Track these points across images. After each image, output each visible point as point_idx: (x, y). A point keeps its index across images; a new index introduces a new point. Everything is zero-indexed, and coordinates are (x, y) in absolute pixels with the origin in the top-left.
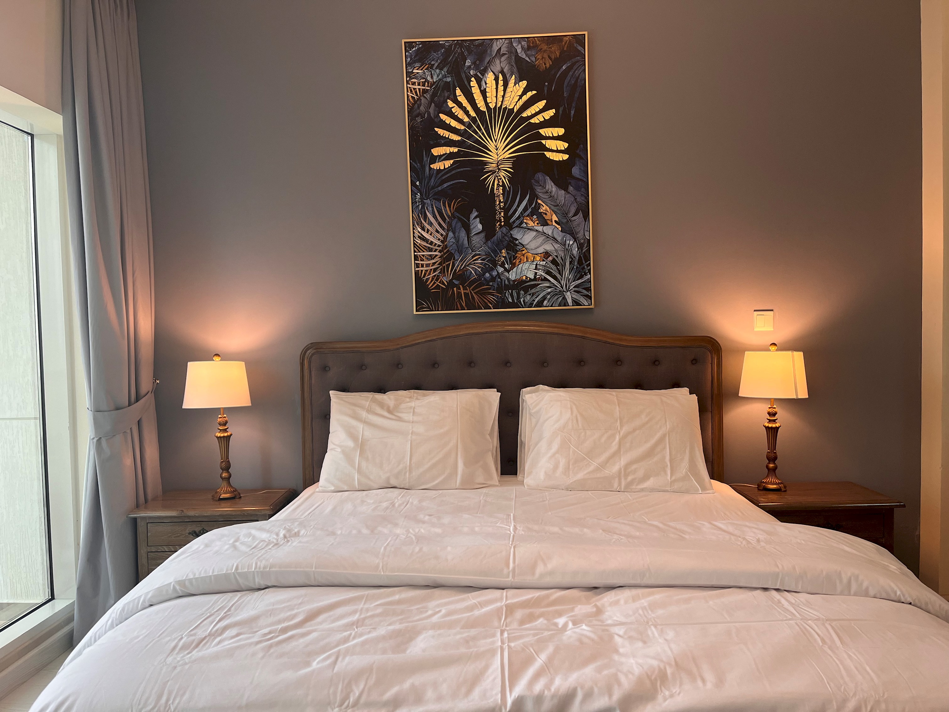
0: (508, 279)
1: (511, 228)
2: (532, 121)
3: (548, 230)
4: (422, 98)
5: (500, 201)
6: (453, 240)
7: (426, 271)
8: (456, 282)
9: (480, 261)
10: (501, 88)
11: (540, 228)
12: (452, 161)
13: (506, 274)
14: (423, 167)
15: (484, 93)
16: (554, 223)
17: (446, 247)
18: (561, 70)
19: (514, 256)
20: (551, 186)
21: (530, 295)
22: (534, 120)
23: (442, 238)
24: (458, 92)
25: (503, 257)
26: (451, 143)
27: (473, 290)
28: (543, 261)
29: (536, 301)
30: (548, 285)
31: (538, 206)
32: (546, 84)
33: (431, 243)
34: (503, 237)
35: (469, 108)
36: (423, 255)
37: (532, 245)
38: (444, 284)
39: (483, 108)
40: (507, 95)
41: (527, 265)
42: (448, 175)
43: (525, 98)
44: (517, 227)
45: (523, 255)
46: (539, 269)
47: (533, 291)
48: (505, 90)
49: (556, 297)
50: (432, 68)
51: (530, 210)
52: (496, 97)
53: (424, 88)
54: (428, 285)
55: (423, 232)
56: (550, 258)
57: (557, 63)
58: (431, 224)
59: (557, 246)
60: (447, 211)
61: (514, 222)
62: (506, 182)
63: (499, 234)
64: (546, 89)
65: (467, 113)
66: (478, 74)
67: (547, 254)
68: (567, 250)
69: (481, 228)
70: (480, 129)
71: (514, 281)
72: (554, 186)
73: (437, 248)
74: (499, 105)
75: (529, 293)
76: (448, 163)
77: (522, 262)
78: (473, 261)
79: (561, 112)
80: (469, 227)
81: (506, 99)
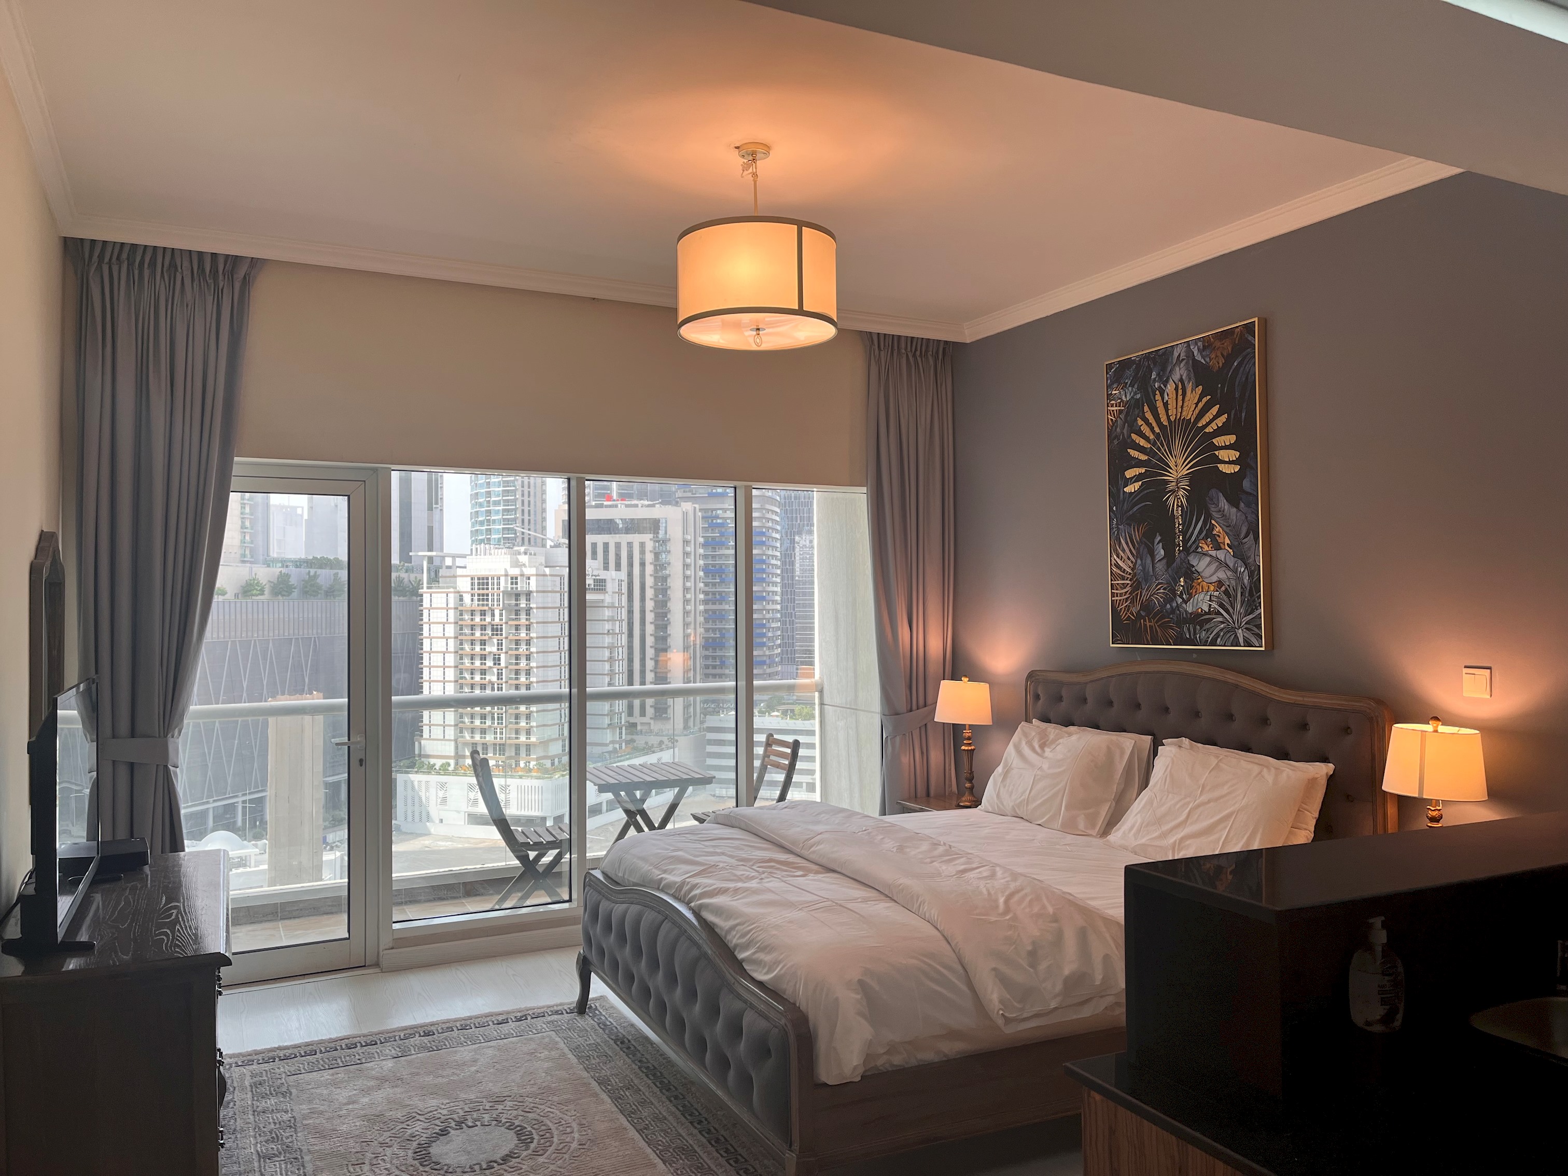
0: (1186, 611)
1: (1189, 554)
2: (1207, 430)
3: (1221, 554)
4: (1118, 419)
5: (1179, 524)
6: (1140, 568)
7: (1120, 600)
8: (1143, 613)
9: (1162, 591)
10: (1180, 398)
11: (1213, 553)
12: (1140, 483)
13: (1184, 605)
14: (1119, 490)
15: (1166, 405)
16: (1227, 547)
17: (1135, 575)
18: (1233, 367)
19: (1191, 585)
20: (1223, 503)
21: (1205, 630)
22: (1209, 430)
23: (1131, 565)
24: (1146, 408)
25: (1182, 586)
26: (1140, 464)
27: (1157, 622)
28: (1217, 591)
29: (1210, 638)
30: (1221, 619)
31: (1212, 527)
32: (1219, 386)
33: (1124, 571)
34: (1181, 563)
35: (1154, 424)
36: (1118, 584)
37: (1206, 574)
38: (1134, 616)
39: (1166, 423)
40: (1185, 404)
41: (1202, 595)
42: (1138, 497)
43: (1201, 405)
44: (1193, 552)
45: (1199, 584)
46: (1213, 601)
47: (1207, 626)
48: (1183, 400)
49: (1229, 635)
50: (1126, 387)
51: (1205, 532)
52: (1176, 408)
53: (1119, 408)
54: (1121, 616)
55: (1117, 560)
56: (1223, 588)
57: (1229, 359)
58: (1124, 551)
59: (1229, 573)
60: (1137, 537)
61: (1191, 546)
62: (1184, 501)
63: (1178, 560)
64: (1219, 391)
65: (1152, 429)
66: (1162, 386)
67: (1220, 583)
68: (1239, 579)
69: (1163, 554)
70: (1163, 446)
71: (1191, 614)
72: (1226, 503)
73: (1129, 576)
74: (1178, 417)
75: (1204, 628)
76: (1137, 485)
77: (1198, 592)
78: (1157, 590)
79: (1232, 417)
80: (1154, 552)
81: (1185, 409)
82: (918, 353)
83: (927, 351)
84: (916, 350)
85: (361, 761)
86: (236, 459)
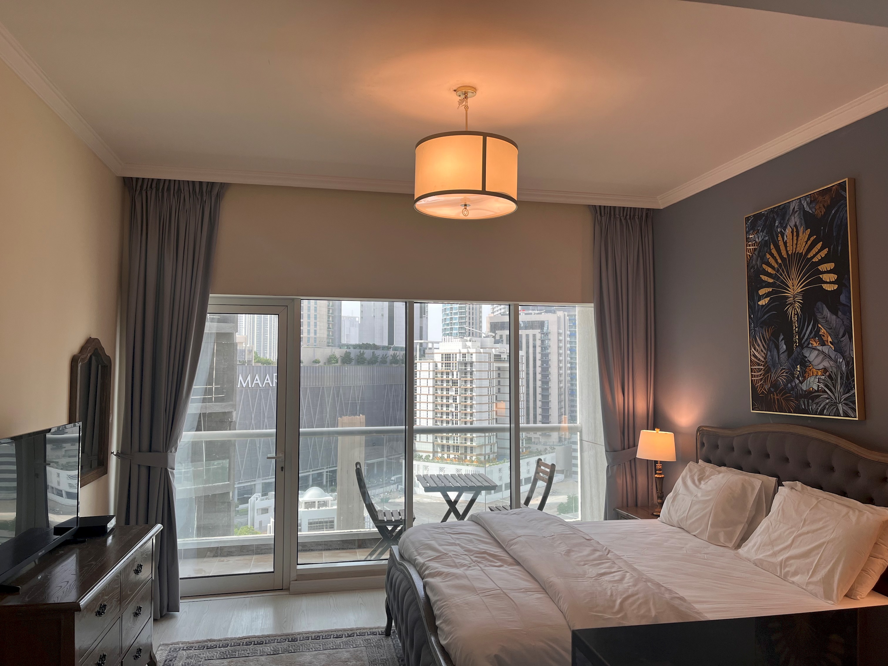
0: (802, 389)
1: (803, 348)
2: (814, 260)
3: (825, 349)
4: (754, 255)
5: (796, 327)
6: (770, 358)
7: (757, 380)
8: (772, 390)
9: (785, 374)
10: (795, 238)
11: (820, 348)
12: (769, 298)
13: (800, 385)
14: (754, 304)
15: (785, 243)
16: (830, 344)
17: (766, 362)
18: (832, 214)
19: (805, 370)
20: (827, 312)
21: (815, 404)
22: (815, 260)
23: (764, 356)
24: (772, 246)
25: (799, 371)
26: (768, 285)
27: (782, 396)
28: (823, 375)
29: (819, 410)
30: (826, 396)
31: (819, 330)
32: (822, 228)
33: (759, 360)
34: (798, 355)
35: (778, 258)
36: (755, 368)
37: (815, 362)
38: (766, 391)
39: (785, 256)
40: (799, 242)
41: (812, 379)
42: (767, 309)
43: (809, 242)
44: (806, 347)
45: (810, 370)
46: (821, 382)
47: (817, 401)
48: (797, 240)
49: (832, 408)
50: (758, 232)
51: (814, 333)
52: (792, 245)
53: (754, 247)
54: (758, 391)
55: (755, 351)
56: (828, 374)
57: (829, 209)
58: (759, 345)
59: (832, 363)
60: (767, 336)
61: (804, 343)
62: (799, 311)
63: (795, 353)
64: (822, 232)
65: (776, 261)
66: (782, 230)
67: (825, 370)
68: (839, 367)
69: (785, 348)
70: (784, 272)
71: (805, 391)
72: (829, 312)
73: (762, 363)
74: (794, 252)
75: (815, 402)
76: (767, 300)
77: (810, 376)
78: (781, 374)
79: (832, 250)
80: (779, 347)
81: (798, 246)
82: (628, 217)
83: (634, 216)
84: (627, 215)
85: (282, 468)
86: (210, 295)
